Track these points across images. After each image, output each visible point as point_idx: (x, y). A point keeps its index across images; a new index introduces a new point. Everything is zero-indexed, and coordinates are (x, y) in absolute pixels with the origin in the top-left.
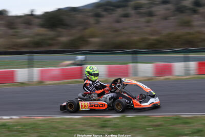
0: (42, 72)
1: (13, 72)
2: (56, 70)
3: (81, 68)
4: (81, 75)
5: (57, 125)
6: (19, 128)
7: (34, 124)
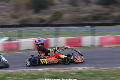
1: (80, 39)
6: (90, 74)
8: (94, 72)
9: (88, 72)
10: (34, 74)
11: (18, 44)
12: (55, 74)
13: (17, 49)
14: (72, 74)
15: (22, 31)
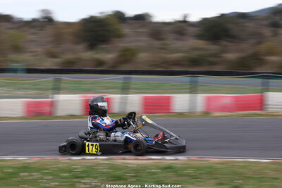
0: (209, 99)
1: (168, 98)
2: (227, 98)
3: (262, 96)
4: (261, 106)
5: (241, 170)
6: (190, 171)
7: (210, 167)
8: (198, 169)
9: (186, 168)
10: (76, 169)
11: (52, 104)
12: (120, 169)
13: (50, 115)
14: (153, 171)
15: (60, 80)
